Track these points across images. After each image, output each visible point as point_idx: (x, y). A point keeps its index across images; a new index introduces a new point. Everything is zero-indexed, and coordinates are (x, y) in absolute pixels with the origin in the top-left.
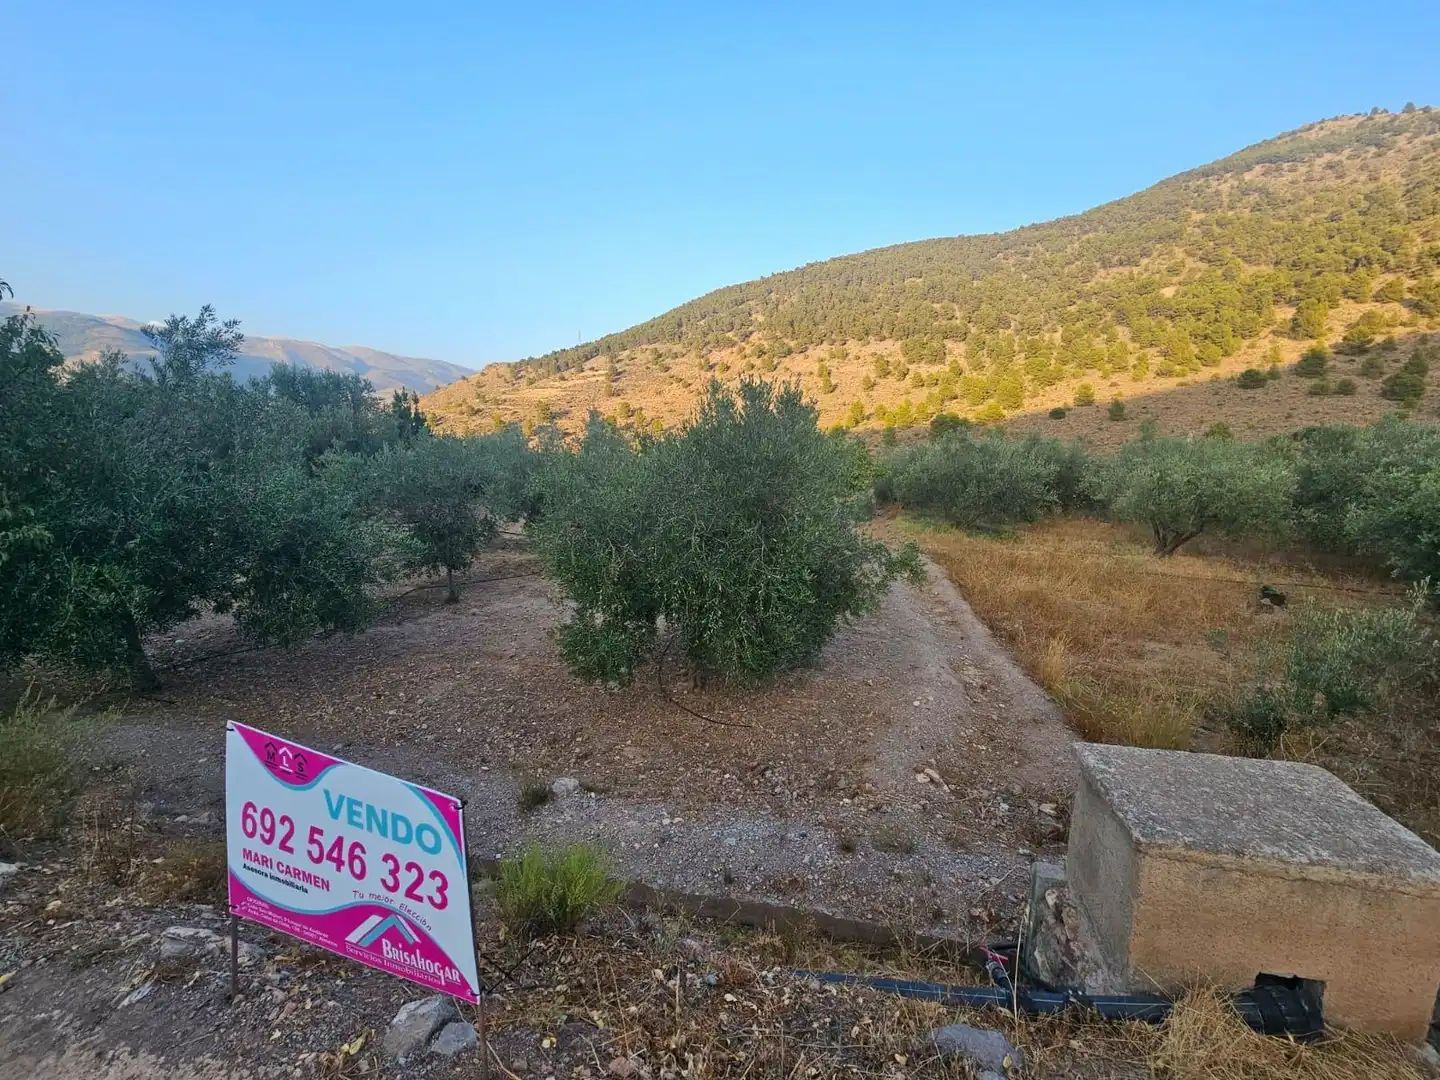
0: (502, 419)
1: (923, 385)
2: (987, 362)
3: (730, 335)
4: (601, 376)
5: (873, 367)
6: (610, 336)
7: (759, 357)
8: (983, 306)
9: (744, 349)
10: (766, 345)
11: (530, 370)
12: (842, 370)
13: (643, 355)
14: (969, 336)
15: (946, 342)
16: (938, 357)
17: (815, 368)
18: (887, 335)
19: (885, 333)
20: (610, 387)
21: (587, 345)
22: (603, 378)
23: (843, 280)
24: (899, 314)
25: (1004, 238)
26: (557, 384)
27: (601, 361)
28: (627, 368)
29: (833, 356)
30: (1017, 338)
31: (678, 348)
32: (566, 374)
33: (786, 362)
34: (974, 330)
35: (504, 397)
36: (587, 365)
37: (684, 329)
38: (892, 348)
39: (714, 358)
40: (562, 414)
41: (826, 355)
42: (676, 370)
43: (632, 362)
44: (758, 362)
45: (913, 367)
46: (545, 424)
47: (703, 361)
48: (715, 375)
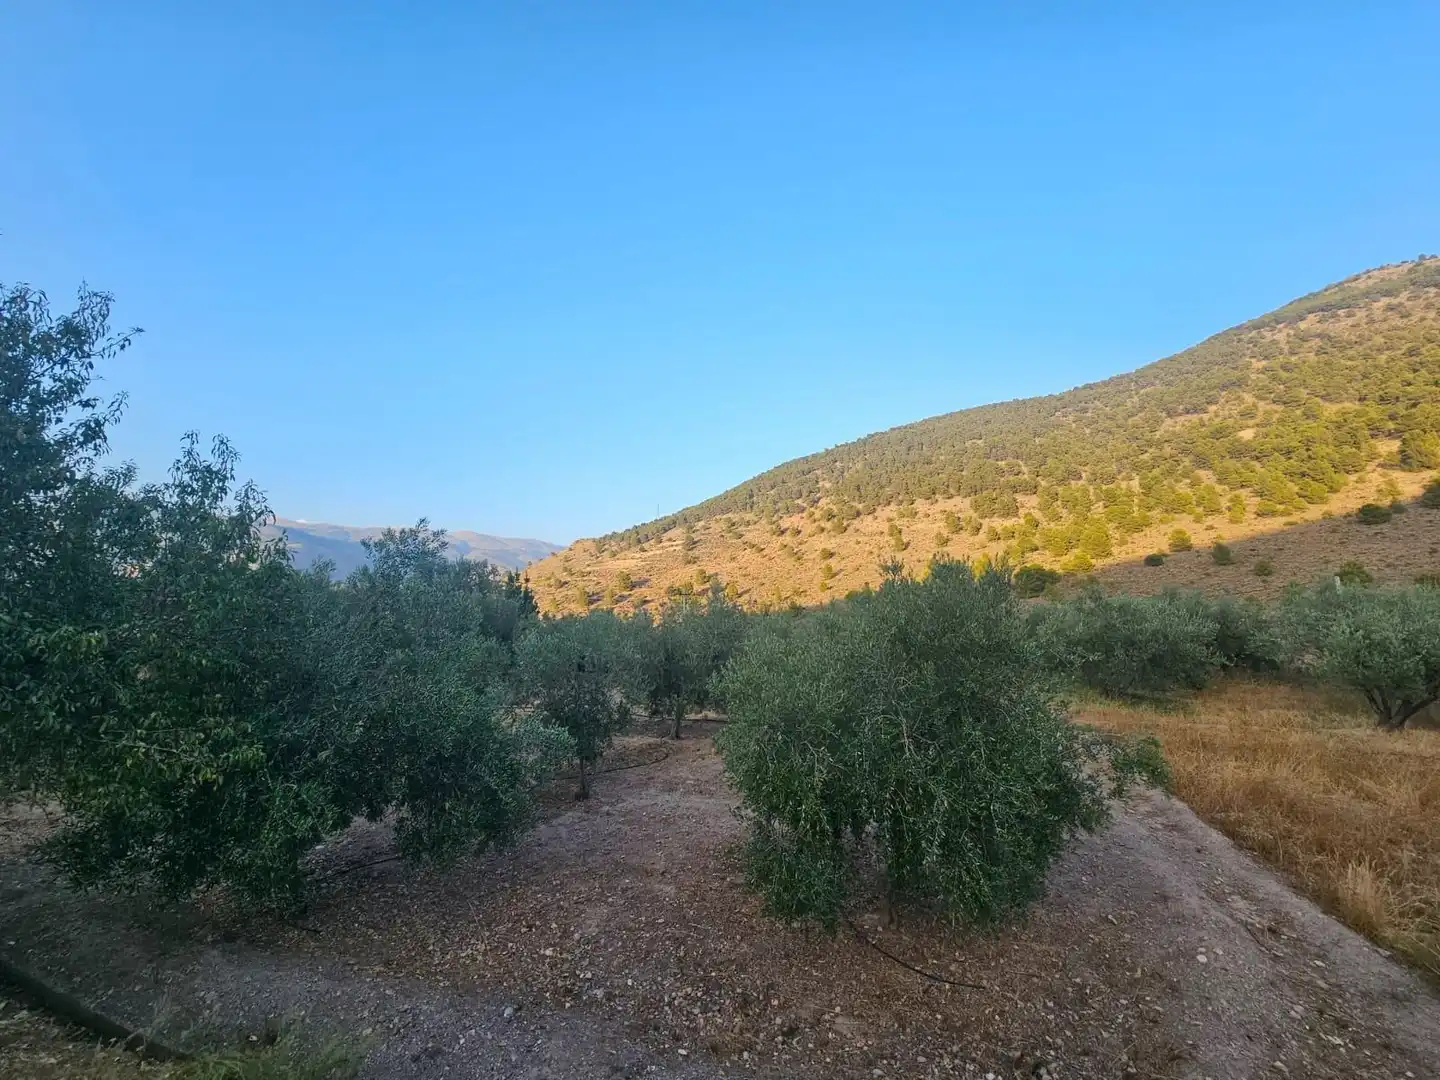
0: (587, 590)
1: (999, 539)
3: (799, 501)
4: (678, 547)
5: (943, 524)
7: (829, 520)
8: (1050, 460)
9: (814, 513)
10: (835, 509)
11: (612, 543)
12: (912, 528)
13: (718, 526)
14: (1040, 489)
15: (1018, 496)
16: (1011, 511)
17: (885, 527)
18: (955, 493)
19: (952, 491)
20: (688, 555)
21: (665, 518)
22: (680, 548)
23: (904, 448)
24: (963, 473)
26: (638, 555)
27: (678, 532)
28: (703, 538)
29: (902, 515)
30: (1091, 488)
31: (749, 516)
32: (646, 546)
33: (856, 524)
35: (588, 569)
36: (665, 536)
37: (754, 498)
38: (962, 505)
39: (785, 523)
40: (642, 583)
41: (895, 515)
42: (748, 537)
43: (707, 531)
44: (828, 525)
45: (986, 522)
46: (626, 593)
47: (774, 527)
48: (787, 539)
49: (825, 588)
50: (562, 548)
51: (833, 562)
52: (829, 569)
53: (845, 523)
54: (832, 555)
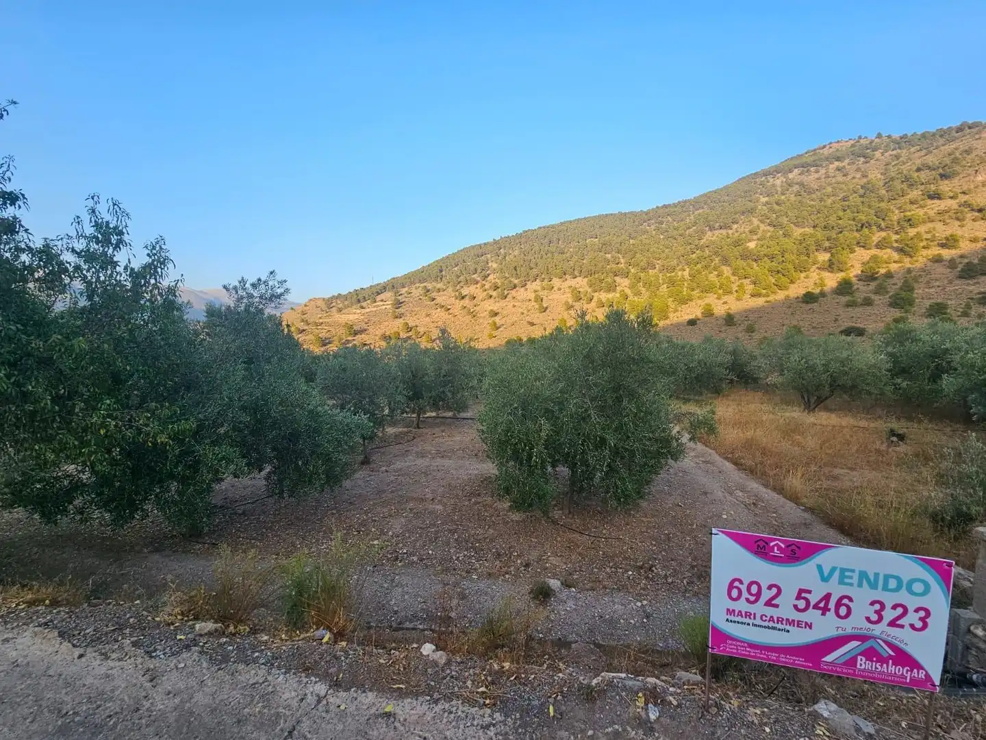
0: (320, 335)
1: (603, 306)
2: (643, 290)
3: (475, 276)
4: (388, 306)
5: (569, 295)
6: (394, 278)
7: (495, 290)
8: (638, 255)
9: (485, 285)
10: (499, 282)
11: (339, 302)
12: (550, 298)
13: (417, 291)
14: (630, 274)
15: (616, 278)
16: (611, 288)
17: (532, 296)
18: (578, 274)
19: (576, 273)
20: (395, 312)
21: (378, 285)
22: (390, 306)
23: (547, 240)
24: (584, 261)
25: (647, 213)
26: (358, 311)
27: (388, 295)
28: (407, 300)
29: (544, 289)
30: (660, 275)
31: (440, 285)
32: (364, 304)
33: (513, 293)
34: (632, 270)
35: (321, 321)
36: (379, 298)
37: (444, 273)
38: (581, 283)
39: (465, 291)
40: (362, 331)
41: (539, 288)
42: (439, 300)
43: (409, 295)
44: (494, 294)
45: (596, 294)
46: (350, 338)
47: (457, 293)
48: (466, 302)
49: (492, 337)
50: (299, 305)
51: (497, 319)
52: (495, 323)
53: (506, 292)
54: (496, 314)
